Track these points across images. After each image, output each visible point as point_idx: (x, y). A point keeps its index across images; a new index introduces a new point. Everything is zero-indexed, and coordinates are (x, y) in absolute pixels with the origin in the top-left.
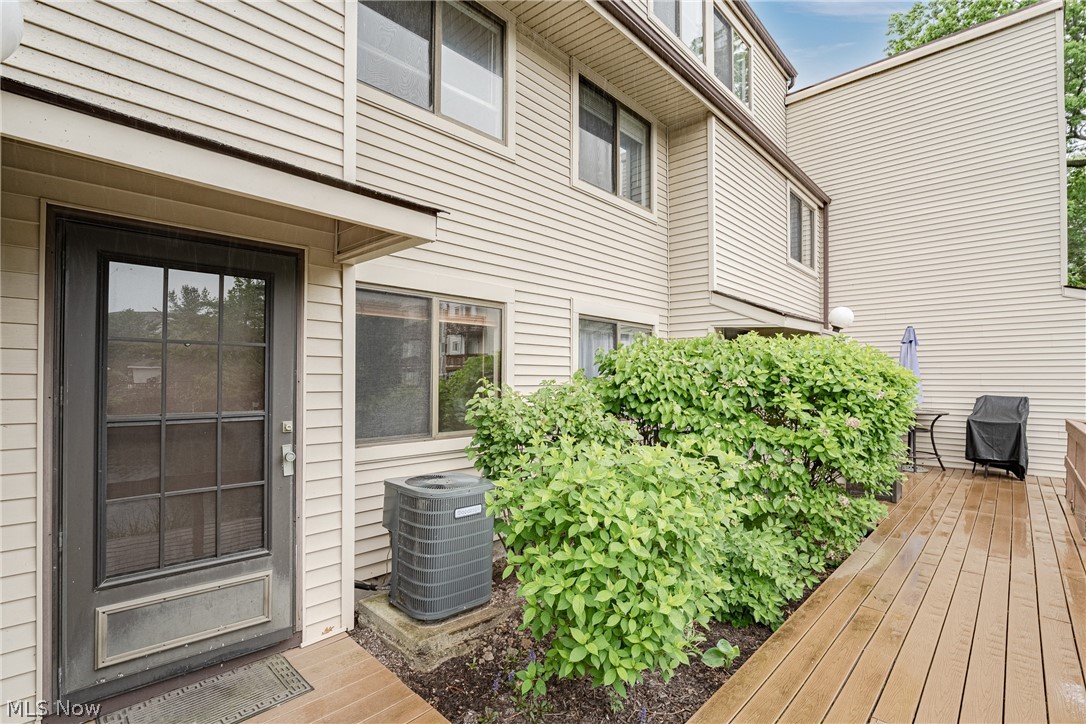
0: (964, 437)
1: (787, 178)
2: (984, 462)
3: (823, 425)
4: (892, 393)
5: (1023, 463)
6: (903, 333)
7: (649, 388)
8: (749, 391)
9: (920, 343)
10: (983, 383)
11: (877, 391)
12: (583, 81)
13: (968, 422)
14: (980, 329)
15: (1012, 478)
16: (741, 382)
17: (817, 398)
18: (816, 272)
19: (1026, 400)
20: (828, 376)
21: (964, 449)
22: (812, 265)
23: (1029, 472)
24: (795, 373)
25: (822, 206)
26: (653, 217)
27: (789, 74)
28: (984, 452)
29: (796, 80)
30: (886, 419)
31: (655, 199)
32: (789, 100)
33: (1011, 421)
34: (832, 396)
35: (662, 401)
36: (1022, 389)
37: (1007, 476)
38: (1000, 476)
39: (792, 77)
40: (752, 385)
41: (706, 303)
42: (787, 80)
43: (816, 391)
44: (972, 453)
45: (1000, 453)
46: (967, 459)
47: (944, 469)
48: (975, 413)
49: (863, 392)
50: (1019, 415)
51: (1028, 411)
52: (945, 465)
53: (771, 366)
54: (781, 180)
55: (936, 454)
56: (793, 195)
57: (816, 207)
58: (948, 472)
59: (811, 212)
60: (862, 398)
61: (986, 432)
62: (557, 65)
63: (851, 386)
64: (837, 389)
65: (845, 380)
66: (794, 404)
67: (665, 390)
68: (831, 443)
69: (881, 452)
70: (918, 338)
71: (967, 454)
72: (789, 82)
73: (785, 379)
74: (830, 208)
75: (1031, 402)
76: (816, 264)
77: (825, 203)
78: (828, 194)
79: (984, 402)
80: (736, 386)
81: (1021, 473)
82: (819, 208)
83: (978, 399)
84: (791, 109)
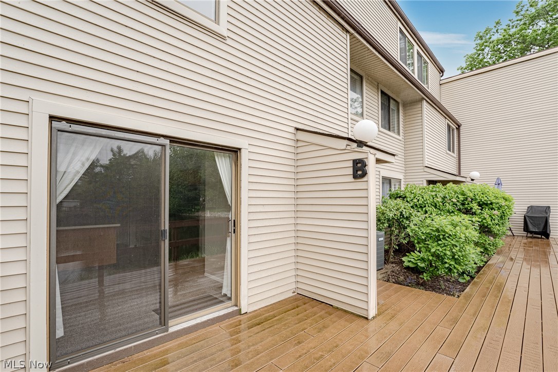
0: (523, 223)
1: (446, 118)
2: (531, 232)
3: (485, 214)
4: (507, 203)
5: (548, 232)
6: (496, 180)
7: (421, 203)
8: (457, 203)
9: (503, 184)
10: (530, 201)
11: (503, 203)
12: (382, 92)
13: (525, 217)
14: (528, 179)
15: (544, 239)
16: (454, 200)
17: (482, 205)
18: (455, 155)
19: (549, 207)
20: (486, 198)
21: (523, 228)
22: (453, 152)
23: (551, 236)
24: (473, 197)
25: (457, 127)
26: (400, 138)
27: (442, 71)
28: (531, 228)
29: (444, 73)
30: (505, 212)
31: (401, 131)
32: (441, 82)
33: (543, 216)
34: (487, 204)
35: (427, 207)
36: (547, 203)
37: (541, 238)
38: (538, 238)
39: (443, 72)
40: (458, 201)
41: (422, 171)
42: (440, 73)
43: (481, 203)
44: (526, 229)
45: (538, 228)
46: (524, 231)
47: (514, 236)
48: (527, 212)
49: (498, 203)
50: (547, 213)
51: (550, 212)
52: (514, 234)
53: (463, 194)
54: (444, 119)
55: (510, 230)
56: (448, 124)
57: (455, 128)
58: (516, 237)
59: (453, 130)
60: (498, 205)
61: (532, 220)
62: (374, 87)
63: (494, 201)
64: (489, 202)
65: (492, 199)
66: (475, 206)
67: (427, 203)
68: (489, 220)
69: (503, 224)
70: (502, 182)
71: (524, 229)
72: (441, 74)
73: (469, 199)
74: (461, 128)
75: (551, 208)
76: (455, 152)
77: (459, 126)
78: (460, 122)
79: (531, 208)
80: (452, 201)
81: (547, 236)
82: (456, 128)
83: (528, 207)
84: (442, 86)
